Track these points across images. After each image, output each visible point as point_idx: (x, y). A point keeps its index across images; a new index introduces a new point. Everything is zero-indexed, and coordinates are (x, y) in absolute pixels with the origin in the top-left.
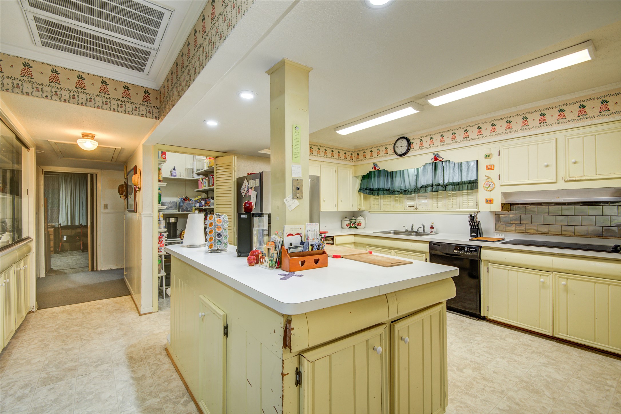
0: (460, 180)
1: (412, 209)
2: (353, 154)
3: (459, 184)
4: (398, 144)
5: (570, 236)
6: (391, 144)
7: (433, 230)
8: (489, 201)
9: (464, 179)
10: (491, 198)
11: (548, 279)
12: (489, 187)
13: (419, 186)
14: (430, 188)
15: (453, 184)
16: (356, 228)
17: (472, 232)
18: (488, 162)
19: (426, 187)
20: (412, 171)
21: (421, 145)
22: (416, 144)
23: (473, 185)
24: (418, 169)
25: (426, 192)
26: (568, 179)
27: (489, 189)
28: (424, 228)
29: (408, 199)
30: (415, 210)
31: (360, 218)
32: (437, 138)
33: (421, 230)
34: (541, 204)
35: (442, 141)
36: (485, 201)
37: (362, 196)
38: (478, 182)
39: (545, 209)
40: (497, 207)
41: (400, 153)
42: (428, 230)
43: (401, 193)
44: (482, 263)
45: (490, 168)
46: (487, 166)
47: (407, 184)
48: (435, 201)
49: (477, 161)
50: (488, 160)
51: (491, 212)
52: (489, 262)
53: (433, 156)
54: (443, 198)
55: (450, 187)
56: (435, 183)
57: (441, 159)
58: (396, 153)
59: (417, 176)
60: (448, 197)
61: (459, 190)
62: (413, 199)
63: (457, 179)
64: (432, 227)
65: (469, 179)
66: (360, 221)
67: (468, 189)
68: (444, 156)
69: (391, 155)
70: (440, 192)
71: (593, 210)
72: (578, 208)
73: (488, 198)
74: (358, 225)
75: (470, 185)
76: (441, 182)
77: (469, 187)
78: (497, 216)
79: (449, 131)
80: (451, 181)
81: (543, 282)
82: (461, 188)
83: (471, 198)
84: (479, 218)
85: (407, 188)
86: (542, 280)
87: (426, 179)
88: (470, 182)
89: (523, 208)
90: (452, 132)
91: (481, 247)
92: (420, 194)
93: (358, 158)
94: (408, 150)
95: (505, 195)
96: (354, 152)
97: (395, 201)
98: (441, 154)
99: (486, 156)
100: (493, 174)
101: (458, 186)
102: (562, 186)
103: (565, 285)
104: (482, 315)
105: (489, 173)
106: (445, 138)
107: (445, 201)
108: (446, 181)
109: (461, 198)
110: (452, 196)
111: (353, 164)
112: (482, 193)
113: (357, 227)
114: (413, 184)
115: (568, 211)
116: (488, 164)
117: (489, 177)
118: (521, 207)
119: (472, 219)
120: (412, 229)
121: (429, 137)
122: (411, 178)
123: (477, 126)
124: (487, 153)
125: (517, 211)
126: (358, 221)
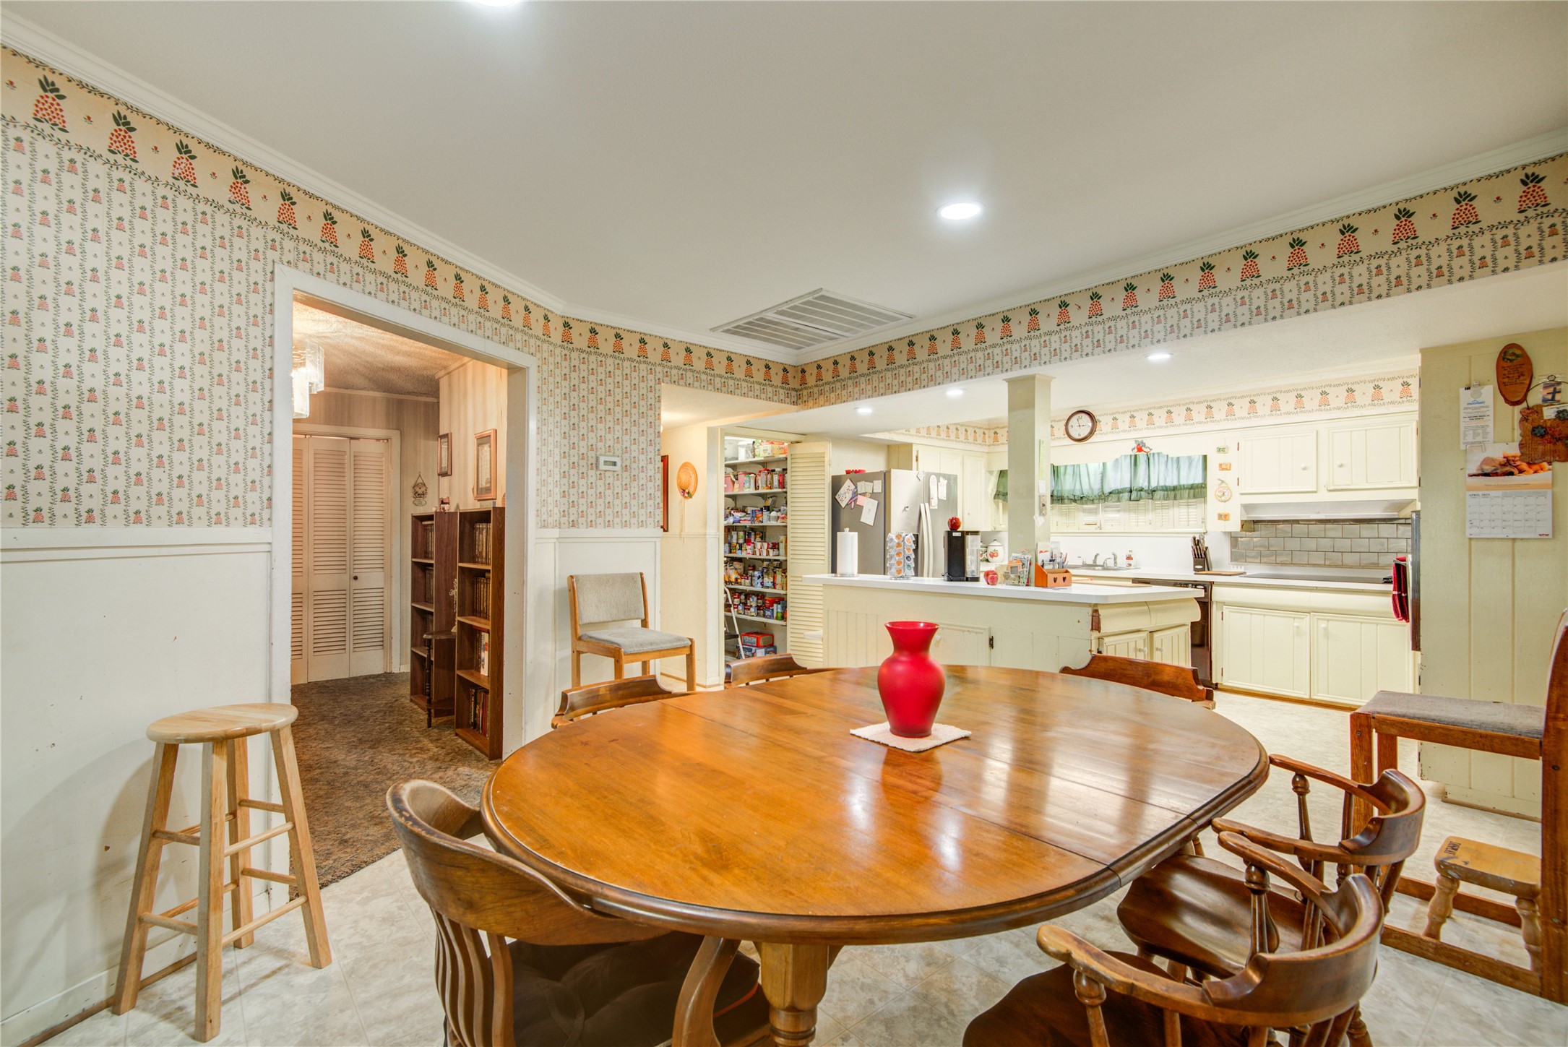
0: (1175, 483)
1: (1093, 528)
2: (986, 432)
3: (1175, 489)
4: (1074, 421)
5: (1336, 566)
6: (1060, 421)
7: (1131, 562)
8: (1224, 517)
9: (1183, 482)
10: (1226, 512)
11: (1305, 622)
12: (1223, 497)
13: (1107, 490)
14: (1126, 495)
15: (1166, 489)
16: (987, 561)
17: (1196, 563)
18: (1222, 458)
19: (1119, 492)
20: (1095, 468)
21: (1115, 427)
22: (1104, 424)
23: (1198, 491)
24: (1104, 464)
25: (1119, 500)
26: (1332, 488)
27: (1223, 498)
28: (1115, 559)
29: (1084, 511)
30: (1100, 531)
31: (995, 543)
32: (1141, 418)
33: (1110, 563)
34: (1297, 522)
35: (1150, 423)
36: (1216, 517)
37: (1001, 505)
38: (1205, 487)
39: (1303, 527)
40: (1234, 526)
41: (1077, 437)
42: (1122, 562)
43: (1075, 501)
44: (1214, 607)
45: (1224, 467)
46: (1221, 465)
47: (1086, 487)
48: (1133, 515)
49: (1205, 457)
50: (1221, 455)
51: (1225, 533)
52: (1224, 603)
53: (1135, 445)
54: (1146, 510)
55: (1159, 494)
56: (1135, 486)
57: (1147, 450)
58: (1069, 436)
59: (1103, 475)
60: (1155, 509)
61: (1175, 499)
62: (1096, 512)
63: (1171, 481)
64: (1129, 558)
65: (1191, 482)
66: (997, 548)
67: (1189, 497)
68: (1154, 445)
69: (1060, 438)
70: (1141, 502)
71: (1366, 530)
72: (1347, 527)
73: (1222, 512)
74: (992, 555)
75: (1192, 491)
76: (1145, 485)
77: (1192, 495)
78: (1234, 539)
79: (1161, 407)
80: (1162, 484)
81: (1298, 627)
82: (1178, 497)
83: (1192, 510)
84: (1207, 542)
85: (1086, 494)
86: (1296, 624)
87: (1118, 479)
88: (1192, 487)
89: (1271, 527)
90: (1166, 409)
91: (1212, 583)
92: (1106, 504)
93: (996, 440)
94: (1092, 432)
95: (1247, 508)
96: (988, 429)
97: (1062, 515)
98: (1148, 443)
99: (1219, 450)
100: (1229, 477)
101: (1173, 493)
102: (1324, 496)
103: (1325, 629)
104: (1214, 682)
105: (1222, 475)
106: (1155, 418)
107: (1150, 516)
108: (1154, 484)
109: (1176, 510)
110: (1162, 507)
111: (986, 449)
112: (1213, 505)
113: (990, 559)
114: (1096, 486)
115: (1334, 530)
116: (1222, 462)
117: (1223, 482)
118: (1269, 526)
119: (1197, 543)
120: (1095, 561)
121: (1129, 414)
122: (1092, 478)
123: (1206, 404)
124: (1222, 445)
125: (1262, 531)
126: (991, 550)
